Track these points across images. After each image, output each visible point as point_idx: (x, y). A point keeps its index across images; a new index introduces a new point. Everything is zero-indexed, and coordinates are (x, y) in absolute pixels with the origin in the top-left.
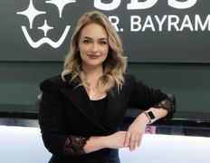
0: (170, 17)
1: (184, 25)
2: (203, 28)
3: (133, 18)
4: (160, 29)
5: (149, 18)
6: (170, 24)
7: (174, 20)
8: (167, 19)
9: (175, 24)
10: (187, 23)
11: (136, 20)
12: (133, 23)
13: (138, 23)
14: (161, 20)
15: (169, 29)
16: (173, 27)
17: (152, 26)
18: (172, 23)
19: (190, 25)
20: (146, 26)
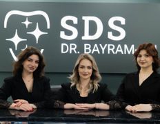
0: (109, 45)
1: (117, 50)
2: (129, 53)
3: (85, 45)
4: (103, 53)
5: (96, 45)
6: (109, 49)
7: (111, 47)
8: (107, 47)
9: (112, 50)
10: (119, 50)
11: (88, 47)
12: (86, 48)
13: (89, 48)
14: (103, 47)
15: (109, 53)
16: (111, 51)
17: (98, 50)
18: (111, 49)
19: (121, 51)
20: (94, 50)
